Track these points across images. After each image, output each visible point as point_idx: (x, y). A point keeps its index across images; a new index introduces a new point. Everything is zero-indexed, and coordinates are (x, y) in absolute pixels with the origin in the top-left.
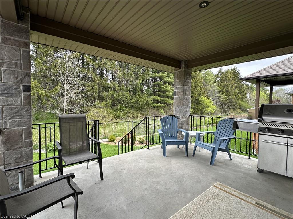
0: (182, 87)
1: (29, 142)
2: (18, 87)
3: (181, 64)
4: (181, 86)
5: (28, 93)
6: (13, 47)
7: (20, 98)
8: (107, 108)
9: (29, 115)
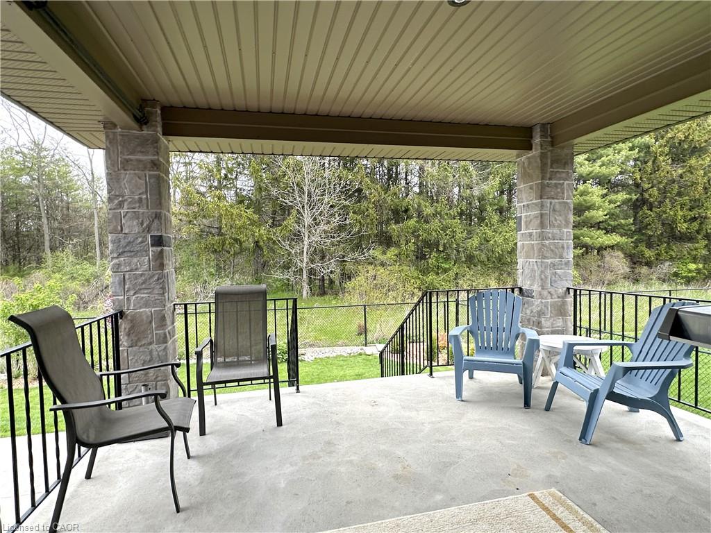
0: (536, 204)
1: (162, 335)
2: (144, 239)
3: (532, 137)
4: (534, 201)
5: (159, 249)
6: (136, 172)
7: (147, 258)
8: (400, 265)
9: (161, 288)
